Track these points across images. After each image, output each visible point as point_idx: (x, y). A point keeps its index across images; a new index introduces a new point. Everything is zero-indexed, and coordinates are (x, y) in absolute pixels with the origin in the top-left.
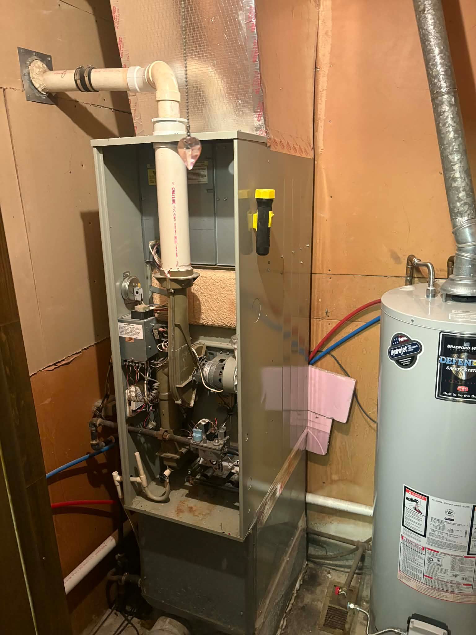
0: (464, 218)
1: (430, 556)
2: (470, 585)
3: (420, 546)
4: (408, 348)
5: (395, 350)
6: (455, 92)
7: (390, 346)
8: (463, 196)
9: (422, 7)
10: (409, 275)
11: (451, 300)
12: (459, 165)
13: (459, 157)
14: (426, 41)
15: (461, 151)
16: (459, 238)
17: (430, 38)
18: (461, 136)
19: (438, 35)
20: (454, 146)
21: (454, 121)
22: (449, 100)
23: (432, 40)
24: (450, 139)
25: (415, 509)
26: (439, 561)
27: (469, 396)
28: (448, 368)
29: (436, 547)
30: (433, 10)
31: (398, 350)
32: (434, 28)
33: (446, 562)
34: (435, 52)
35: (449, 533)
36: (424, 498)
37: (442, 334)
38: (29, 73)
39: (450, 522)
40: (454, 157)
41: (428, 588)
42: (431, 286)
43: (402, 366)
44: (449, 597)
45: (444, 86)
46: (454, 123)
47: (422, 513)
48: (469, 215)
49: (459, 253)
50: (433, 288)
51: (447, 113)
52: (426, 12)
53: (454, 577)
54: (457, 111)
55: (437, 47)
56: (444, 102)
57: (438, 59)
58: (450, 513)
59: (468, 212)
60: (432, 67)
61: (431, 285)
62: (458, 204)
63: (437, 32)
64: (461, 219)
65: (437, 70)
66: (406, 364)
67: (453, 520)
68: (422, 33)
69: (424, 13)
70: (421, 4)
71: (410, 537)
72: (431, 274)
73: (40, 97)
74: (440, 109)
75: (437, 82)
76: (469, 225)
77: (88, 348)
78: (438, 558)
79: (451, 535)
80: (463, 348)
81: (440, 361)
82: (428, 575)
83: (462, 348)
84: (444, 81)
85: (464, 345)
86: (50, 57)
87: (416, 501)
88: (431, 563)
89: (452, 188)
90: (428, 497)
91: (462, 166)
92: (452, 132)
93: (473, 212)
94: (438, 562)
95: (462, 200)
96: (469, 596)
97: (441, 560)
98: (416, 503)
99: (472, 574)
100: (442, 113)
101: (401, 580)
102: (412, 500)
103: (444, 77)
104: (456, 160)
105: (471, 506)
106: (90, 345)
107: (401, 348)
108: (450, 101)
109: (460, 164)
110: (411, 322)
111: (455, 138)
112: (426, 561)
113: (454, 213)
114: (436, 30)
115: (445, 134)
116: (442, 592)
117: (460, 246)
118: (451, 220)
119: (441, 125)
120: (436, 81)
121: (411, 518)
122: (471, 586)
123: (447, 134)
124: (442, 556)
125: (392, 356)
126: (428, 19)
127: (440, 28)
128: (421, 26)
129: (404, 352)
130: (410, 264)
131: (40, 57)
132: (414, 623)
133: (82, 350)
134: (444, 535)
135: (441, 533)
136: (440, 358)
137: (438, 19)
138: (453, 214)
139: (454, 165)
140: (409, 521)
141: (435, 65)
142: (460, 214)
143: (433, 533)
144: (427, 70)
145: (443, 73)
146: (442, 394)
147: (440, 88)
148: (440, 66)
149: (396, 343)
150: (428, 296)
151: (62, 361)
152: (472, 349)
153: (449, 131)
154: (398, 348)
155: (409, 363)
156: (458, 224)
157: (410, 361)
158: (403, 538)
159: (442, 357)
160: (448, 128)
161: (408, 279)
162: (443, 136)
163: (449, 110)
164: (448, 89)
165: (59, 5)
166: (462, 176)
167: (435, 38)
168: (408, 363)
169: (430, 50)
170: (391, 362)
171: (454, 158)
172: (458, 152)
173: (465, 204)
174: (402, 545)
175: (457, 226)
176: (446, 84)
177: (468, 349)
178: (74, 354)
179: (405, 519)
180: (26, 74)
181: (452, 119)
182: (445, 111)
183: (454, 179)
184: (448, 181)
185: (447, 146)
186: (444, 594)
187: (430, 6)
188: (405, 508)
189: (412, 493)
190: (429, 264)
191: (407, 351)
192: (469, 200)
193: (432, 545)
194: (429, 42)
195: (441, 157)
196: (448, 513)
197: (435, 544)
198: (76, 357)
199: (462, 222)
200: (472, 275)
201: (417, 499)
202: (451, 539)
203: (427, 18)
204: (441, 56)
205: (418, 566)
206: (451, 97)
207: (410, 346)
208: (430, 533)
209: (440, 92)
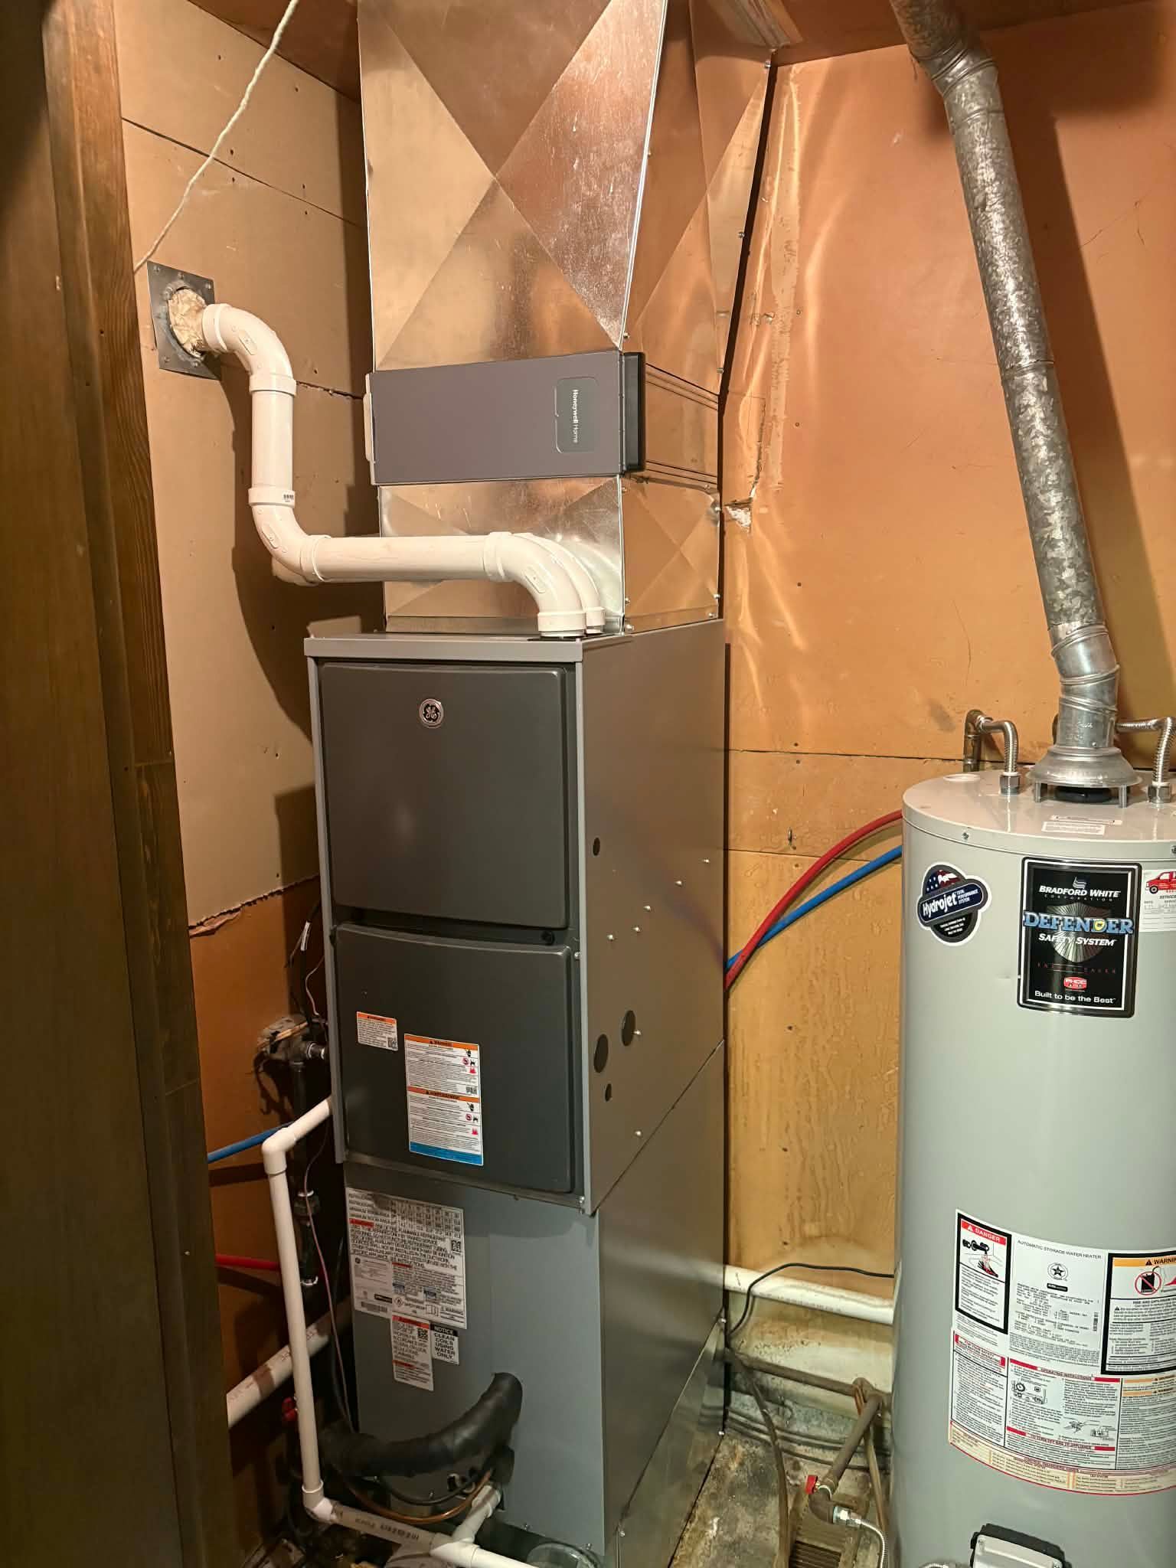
0: (1073, 623)
1: (1017, 1379)
2: (1112, 1449)
3: (995, 1357)
4: (959, 897)
5: (932, 902)
6: (1048, 368)
7: (921, 895)
8: (1070, 578)
9: (979, 198)
10: (970, 755)
11: (1051, 799)
12: (1060, 515)
13: (1059, 498)
14: (988, 266)
15: (1063, 485)
16: (1065, 666)
17: (996, 260)
18: (1061, 455)
19: (1012, 254)
20: (1047, 476)
21: (1048, 426)
22: (1036, 383)
23: (1000, 263)
24: (1039, 461)
25: (983, 1267)
26: (1037, 1390)
27: (1089, 999)
28: (1042, 937)
29: (1030, 1355)
30: (1001, 204)
31: (937, 902)
32: (1004, 240)
33: (1054, 1392)
34: (1007, 287)
35: (1057, 1321)
36: (1002, 1238)
37: (1027, 861)
38: (167, 314)
39: (1059, 1293)
40: (1049, 498)
41: (1015, 1458)
42: (1010, 769)
43: (946, 937)
44: (1065, 1480)
45: (1026, 355)
46: (1048, 429)
47: (997, 1276)
48: (1083, 617)
49: (1067, 698)
50: (1014, 774)
51: (1033, 409)
52: (987, 209)
53: (1074, 1430)
54: (1053, 406)
55: (1010, 278)
56: (1026, 387)
57: (1014, 302)
58: (1058, 1272)
59: (1082, 611)
60: (1000, 317)
61: (1010, 766)
62: (1061, 595)
63: (1009, 249)
64: (1066, 625)
65: (1011, 323)
66: (955, 931)
67: (1065, 1289)
68: (980, 249)
69: (984, 210)
70: (978, 193)
71: (973, 1334)
72: (1011, 745)
73: (188, 363)
74: (1019, 400)
75: (1011, 348)
76: (1083, 638)
77: (254, 902)
78: (1035, 1383)
79: (1063, 1327)
80: (1071, 892)
81: (1025, 921)
82: (1014, 1427)
83: (1069, 893)
84: (1026, 345)
85: (1075, 885)
86: (211, 282)
87: (983, 1247)
88: (1020, 1397)
89: (1048, 560)
90: (1009, 1237)
91: (1066, 515)
92: (1045, 447)
93: (1093, 611)
94: (1035, 1393)
95: (1068, 587)
96: (1110, 1477)
97: (1042, 1388)
98: (983, 1252)
99: (1113, 1421)
100: (1022, 410)
101: (957, 1444)
102: (976, 1247)
103: (1025, 338)
104: (1053, 504)
105: (1104, 1254)
106: (259, 897)
107: (943, 898)
108: (1038, 385)
109: (1061, 512)
110: (962, 839)
111: (1050, 459)
112: (1011, 1393)
113: (1055, 613)
114: (1007, 243)
115: (1030, 451)
116: (1048, 1469)
117: (1068, 681)
118: (1049, 629)
119: (1020, 433)
120: (1009, 344)
121: (973, 1289)
122: (1114, 1453)
123: (1033, 450)
124: (1047, 1378)
125: (926, 918)
126: (991, 223)
127: (1017, 240)
128: (979, 236)
129: (951, 905)
130: (972, 730)
131: (191, 283)
132: (986, 1543)
133: (243, 905)
134: (1048, 1326)
135: (1041, 1322)
136: (1026, 915)
137: (1013, 222)
138: (1053, 614)
139: (1049, 514)
140: (970, 1297)
141: (1007, 313)
142: (1065, 615)
143: (1024, 1321)
144: (992, 324)
145: (1024, 329)
146: (1033, 996)
147: (1018, 358)
148: (1016, 315)
149: (933, 887)
150: (1004, 791)
151: (199, 925)
152: (1091, 895)
153: (1037, 446)
154: (938, 899)
155: (961, 930)
156: (1062, 636)
157: (962, 925)
158: (957, 1340)
159: (1029, 914)
160: (1036, 439)
161: (969, 763)
162: (1025, 454)
163: (1036, 403)
164: (1034, 360)
165: (233, 180)
166: (1067, 537)
167: (1007, 259)
168: (958, 930)
169: (996, 284)
170: (922, 929)
171: (1049, 501)
172: (1057, 487)
173: (1076, 593)
174: (957, 1356)
175: (1060, 640)
176: (1030, 351)
177: (1082, 894)
178: (224, 913)
179: (960, 1293)
180: (163, 316)
181: (1044, 420)
182: (1028, 406)
183: (1050, 542)
184: (1041, 545)
185: (1034, 475)
186: (1054, 1472)
187: (996, 197)
188: (961, 1265)
189: (974, 1228)
190: (1007, 724)
191: (955, 903)
192: (1082, 587)
193: (1022, 1352)
194: (994, 268)
195: (1024, 497)
196: (1054, 1272)
197: (1028, 1349)
198: (227, 921)
199: (1069, 632)
200: (1094, 744)
201: (986, 1241)
202: (1064, 1334)
203: (990, 221)
204: (1018, 296)
205: (993, 1405)
206: (1041, 377)
207: (962, 891)
208: (1017, 1323)
209: (1018, 367)
